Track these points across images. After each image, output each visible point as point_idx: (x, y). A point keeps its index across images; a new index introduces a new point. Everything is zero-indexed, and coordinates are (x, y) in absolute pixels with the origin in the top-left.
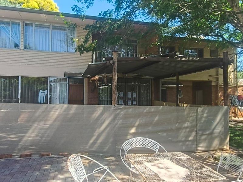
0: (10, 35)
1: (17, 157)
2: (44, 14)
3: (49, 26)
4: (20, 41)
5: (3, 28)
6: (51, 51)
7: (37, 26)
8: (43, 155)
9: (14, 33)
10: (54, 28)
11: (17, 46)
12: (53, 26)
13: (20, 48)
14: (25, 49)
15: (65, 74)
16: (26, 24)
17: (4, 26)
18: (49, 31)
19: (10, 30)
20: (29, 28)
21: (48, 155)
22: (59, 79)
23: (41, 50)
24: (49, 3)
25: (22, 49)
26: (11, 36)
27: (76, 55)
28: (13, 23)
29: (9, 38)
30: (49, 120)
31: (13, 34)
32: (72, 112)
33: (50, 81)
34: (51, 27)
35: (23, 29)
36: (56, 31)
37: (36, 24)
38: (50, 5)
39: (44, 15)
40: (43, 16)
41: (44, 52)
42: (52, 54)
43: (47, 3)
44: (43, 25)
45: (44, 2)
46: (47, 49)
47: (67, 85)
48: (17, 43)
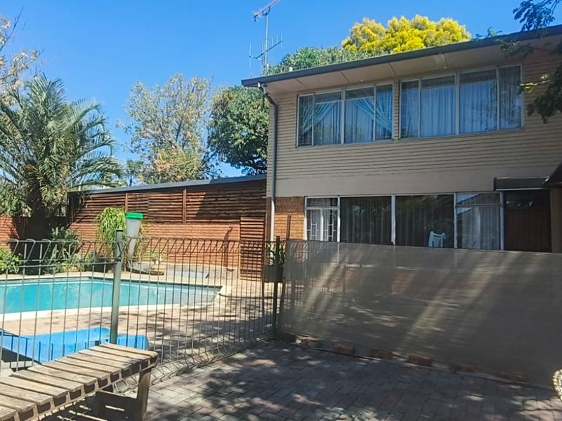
0: (373, 113)
1: (402, 360)
2: (443, 53)
3: (454, 77)
4: (393, 123)
5: (362, 103)
6: (460, 133)
7: (426, 84)
8: (459, 368)
9: (382, 109)
10: (466, 79)
11: (387, 135)
12: (461, 75)
13: (393, 137)
14: (402, 137)
15: (497, 184)
16: (405, 86)
17: (364, 98)
18: (452, 88)
19: (374, 104)
20: (411, 93)
21: (470, 371)
22: (481, 198)
23: (435, 134)
24: (448, 29)
25: (397, 138)
26: (376, 117)
27: (525, 134)
28: (380, 90)
29: (373, 121)
30: (471, 287)
31: (380, 110)
32: (531, 270)
33: (457, 203)
34: (457, 79)
35: (399, 97)
36: (470, 85)
37: (422, 81)
38: (449, 33)
39: (442, 56)
40: (439, 59)
41: (442, 138)
42: (461, 139)
43: (444, 30)
44: (440, 78)
45: (437, 30)
46: (449, 131)
47: (502, 210)
48: (388, 129)
